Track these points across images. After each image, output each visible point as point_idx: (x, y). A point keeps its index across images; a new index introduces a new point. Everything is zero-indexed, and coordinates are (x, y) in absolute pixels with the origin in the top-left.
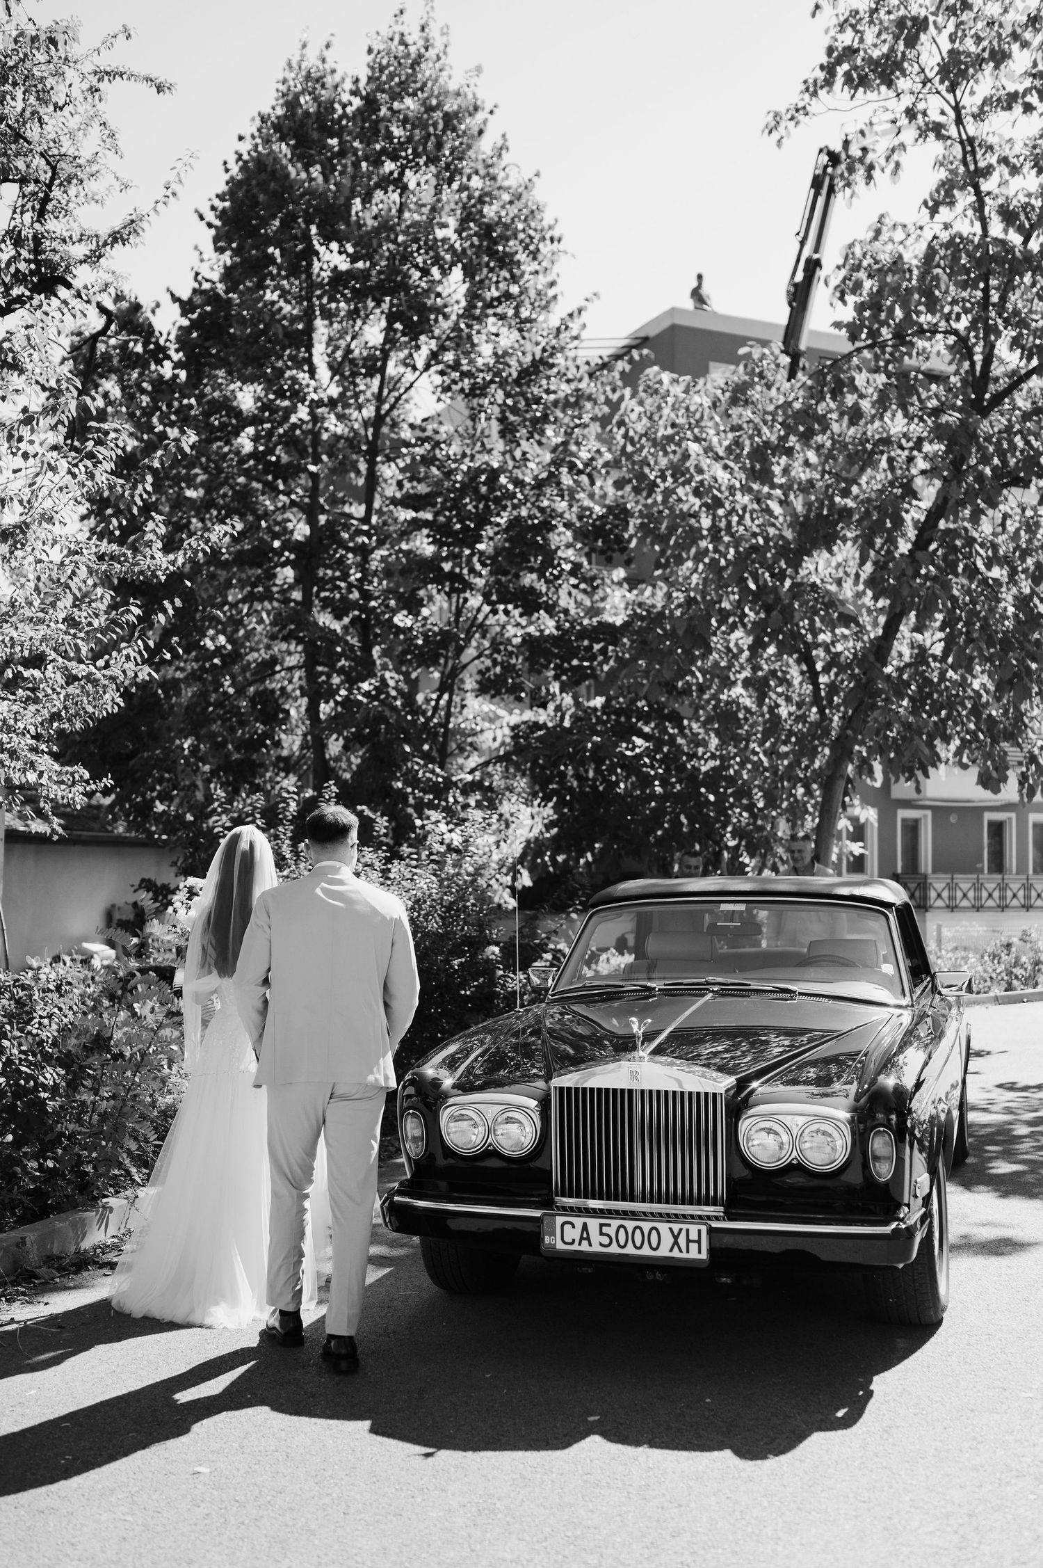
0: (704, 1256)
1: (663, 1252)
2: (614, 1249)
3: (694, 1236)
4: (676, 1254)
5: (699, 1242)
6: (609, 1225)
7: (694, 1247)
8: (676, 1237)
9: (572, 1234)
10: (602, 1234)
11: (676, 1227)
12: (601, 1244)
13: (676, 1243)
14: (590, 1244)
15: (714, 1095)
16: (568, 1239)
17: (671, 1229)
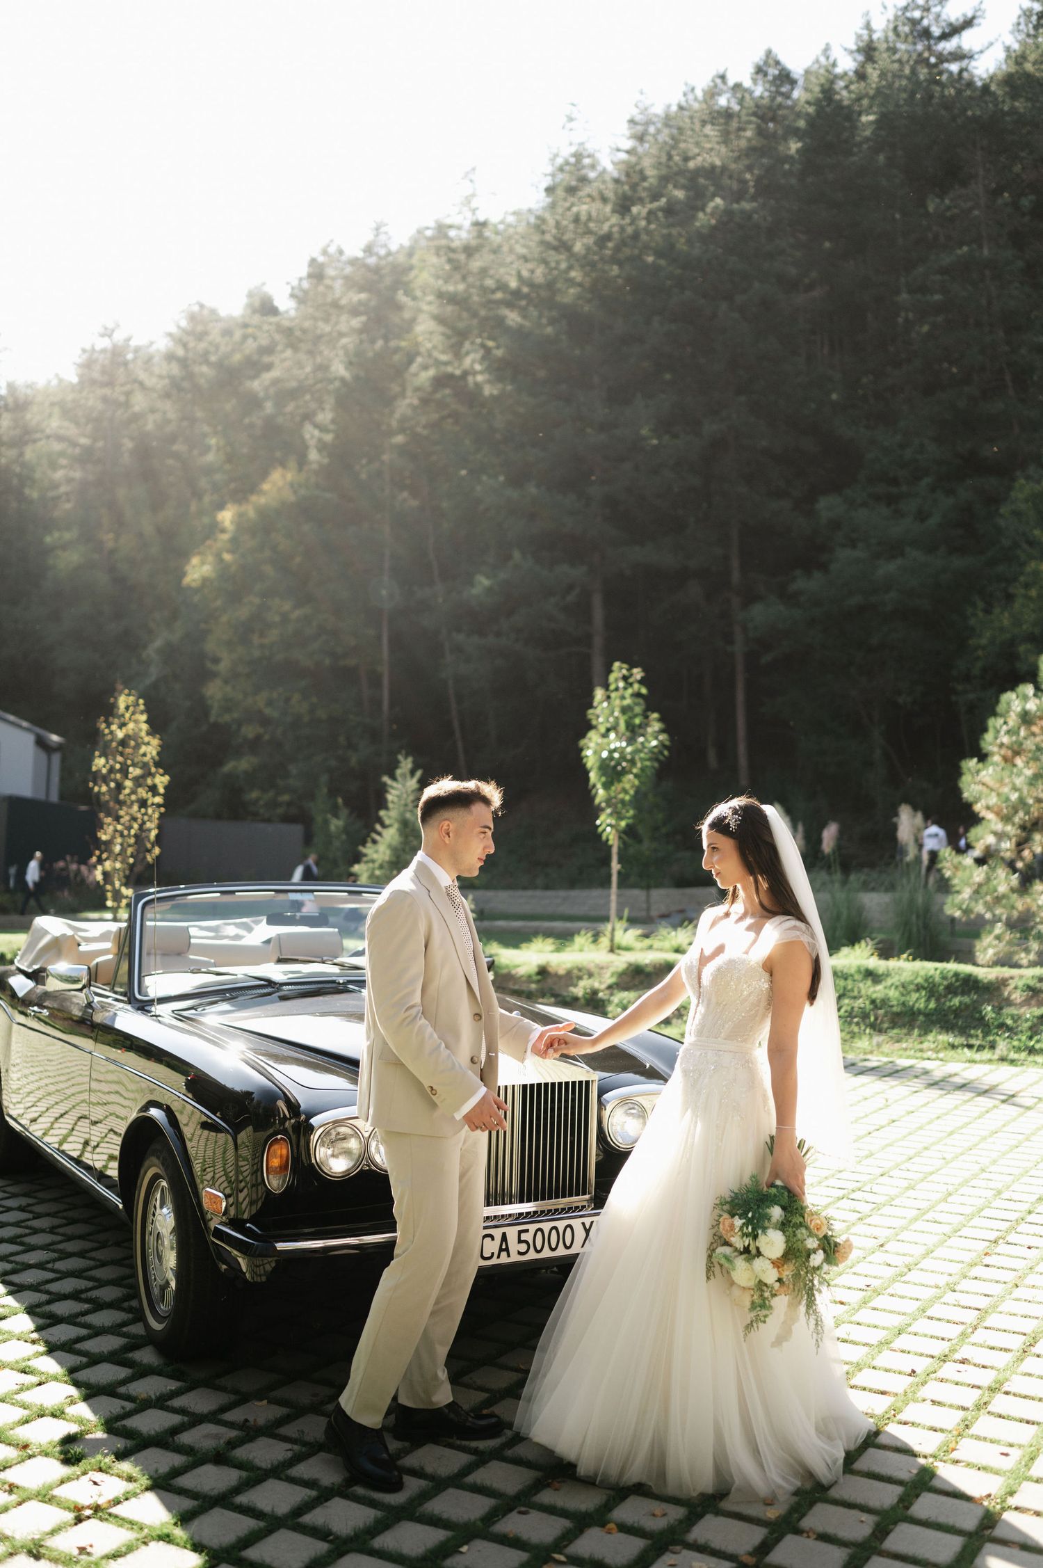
1: (577, 1249)
2: (532, 1255)
6: (527, 1231)
9: (492, 1247)
10: (520, 1241)
11: (587, 1221)
12: (520, 1253)
14: (509, 1256)
15: (587, 1082)
16: (486, 1255)
17: (583, 1224)
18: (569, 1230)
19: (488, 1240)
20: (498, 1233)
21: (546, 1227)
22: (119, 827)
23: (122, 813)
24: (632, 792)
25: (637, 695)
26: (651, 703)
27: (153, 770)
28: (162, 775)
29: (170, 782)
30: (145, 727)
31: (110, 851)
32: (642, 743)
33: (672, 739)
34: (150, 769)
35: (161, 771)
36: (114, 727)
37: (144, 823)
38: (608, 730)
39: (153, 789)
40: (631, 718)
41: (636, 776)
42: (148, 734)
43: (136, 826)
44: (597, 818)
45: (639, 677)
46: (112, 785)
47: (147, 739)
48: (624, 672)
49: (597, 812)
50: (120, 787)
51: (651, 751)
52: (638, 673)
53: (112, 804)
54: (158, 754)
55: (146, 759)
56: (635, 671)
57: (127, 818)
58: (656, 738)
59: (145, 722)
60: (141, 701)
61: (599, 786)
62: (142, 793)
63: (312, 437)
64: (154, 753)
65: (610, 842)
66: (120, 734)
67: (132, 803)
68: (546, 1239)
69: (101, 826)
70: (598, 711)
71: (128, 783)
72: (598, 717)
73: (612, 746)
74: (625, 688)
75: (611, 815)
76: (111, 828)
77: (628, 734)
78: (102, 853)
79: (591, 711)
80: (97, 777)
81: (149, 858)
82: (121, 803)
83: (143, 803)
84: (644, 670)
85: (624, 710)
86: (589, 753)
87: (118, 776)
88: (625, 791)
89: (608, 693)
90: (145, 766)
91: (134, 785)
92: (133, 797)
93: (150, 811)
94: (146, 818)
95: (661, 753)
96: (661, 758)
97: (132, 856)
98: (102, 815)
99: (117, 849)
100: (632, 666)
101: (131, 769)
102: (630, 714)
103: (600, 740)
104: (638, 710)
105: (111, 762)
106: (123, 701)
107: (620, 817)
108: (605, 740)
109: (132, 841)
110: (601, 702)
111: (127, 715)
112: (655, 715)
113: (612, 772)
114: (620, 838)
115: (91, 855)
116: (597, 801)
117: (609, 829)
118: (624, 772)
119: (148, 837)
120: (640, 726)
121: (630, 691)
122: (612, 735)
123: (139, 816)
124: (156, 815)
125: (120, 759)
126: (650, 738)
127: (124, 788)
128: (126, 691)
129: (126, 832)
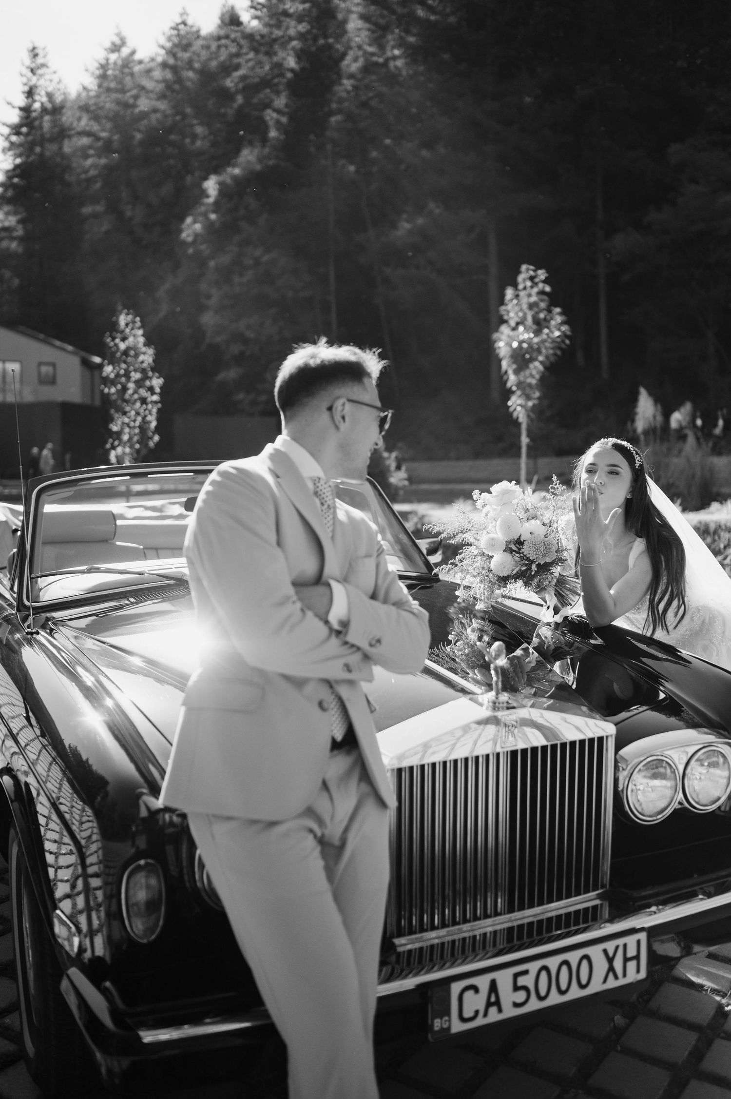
0: (643, 975)
1: (596, 986)
2: (534, 1005)
3: (632, 952)
4: (612, 984)
5: (637, 958)
6: (526, 972)
7: (631, 965)
8: (610, 960)
9: (474, 1002)
10: (516, 988)
11: (610, 946)
12: (516, 1005)
13: (611, 969)
14: (500, 1010)
15: (601, 739)
16: (468, 1013)
17: (605, 951)
18: (585, 963)
19: (469, 994)
20: (483, 982)
21: (552, 963)
22: (126, 420)
23: (128, 409)
24: (538, 377)
25: (542, 293)
26: (553, 300)
27: (150, 374)
28: (158, 378)
29: (164, 384)
30: (141, 340)
31: (120, 439)
32: (547, 334)
33: (572, 328)
34: (147, 373)
35: (157, 374)
36: (117, 341)
37: (146, 416)
38: (518, 324)
39: (151, 390)
40: (537, 313)
41: (541, 363)
42: (145, 345)
43: (139, 419)
44: (509, 399)
45: (543, 277)
46: (119, 387)
47: (144, 349)
48: (532, 273)
49: (509, 393)
50: (125, 389)
51: (554, 341)
52: (542, 274)
53: (119, 402)
54: (154, 361)
55: (145, 365)
56: (540, 272)
57: (133, 413)
58: (559, 330)
59: (143, 335)
60: (138, 319)
61: (510, 372)
62: (143, 392)
63: (272, 118)
64: (150, 360)
65: (520, 420)
66: (122, 346)
67: (136, 401)
68: (553, 980)
69: (111, 420)
70: (509, 307)
71: (131, 386)
72: (508, 312)
73: (521, 338)
74: (532, 287)
75: (520, 396)
76: (119, 422)
77: (535, 327)
78: (114, 441)
79: (503, 308)
80: (106, 381)
81: (151, 444)
82: (127, 401)
83: (144, 401)
84: (547, 272)
85: (531, 306)
86: (501, 344)
87: (123, 380)
88: (532, 376)
89: (517, 292)
90: (143, 371)
91: (136, 385)
92: (136, 396)
93: (150, 406)
94: (147, 412)
95: (563, 342)
96: (563, 346)
97: (138, 442)
98: (112, 411)
99: (126, 437)
100: (538, 267)
101: (133, 374)
102: (536, 309)
103: (511, 333)
104: (543, 305)
105: (117, 368)
106: (123, 320)
107: (528, 398)
108: (515, 333)
109: (137, 431)
110: (512, 300)
111: (127, 330)
112: (558, 310)
113: (521, 359)
114: (528, 416)
115: (106, 442)
116: (509, 385)
117: (519, 408)
118: (532, 360)
119: (149, 428)
120: (545, 319)
121: (535, 290)
122: (521, 328)
123: (142, 411)
124: (155, 411)
125: (124, 366)
126: (553, 329)
127: (128, 389)
128: (125, 311)
129: (132, 424)
